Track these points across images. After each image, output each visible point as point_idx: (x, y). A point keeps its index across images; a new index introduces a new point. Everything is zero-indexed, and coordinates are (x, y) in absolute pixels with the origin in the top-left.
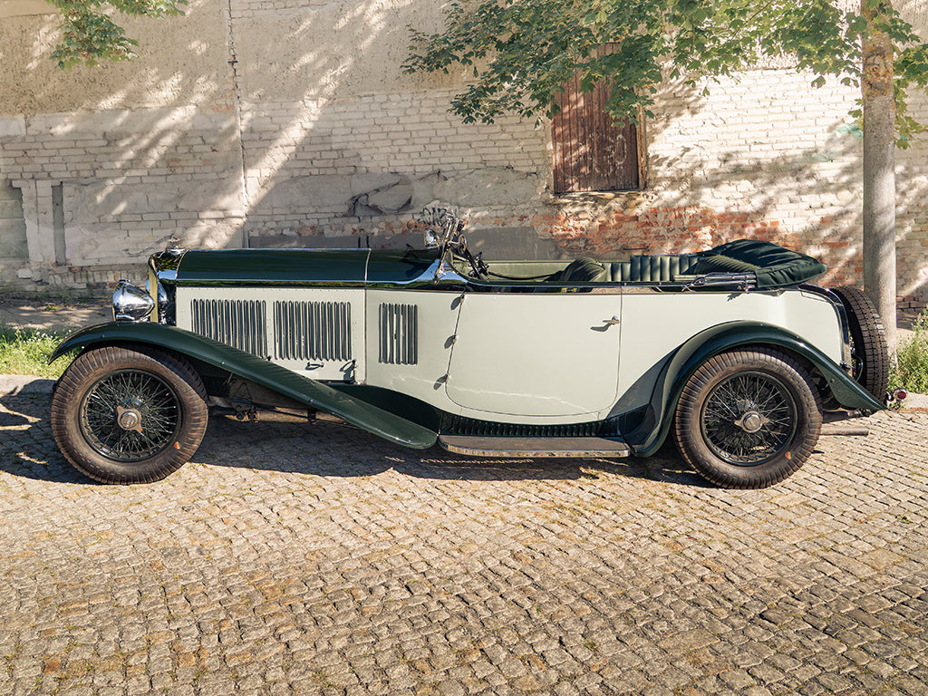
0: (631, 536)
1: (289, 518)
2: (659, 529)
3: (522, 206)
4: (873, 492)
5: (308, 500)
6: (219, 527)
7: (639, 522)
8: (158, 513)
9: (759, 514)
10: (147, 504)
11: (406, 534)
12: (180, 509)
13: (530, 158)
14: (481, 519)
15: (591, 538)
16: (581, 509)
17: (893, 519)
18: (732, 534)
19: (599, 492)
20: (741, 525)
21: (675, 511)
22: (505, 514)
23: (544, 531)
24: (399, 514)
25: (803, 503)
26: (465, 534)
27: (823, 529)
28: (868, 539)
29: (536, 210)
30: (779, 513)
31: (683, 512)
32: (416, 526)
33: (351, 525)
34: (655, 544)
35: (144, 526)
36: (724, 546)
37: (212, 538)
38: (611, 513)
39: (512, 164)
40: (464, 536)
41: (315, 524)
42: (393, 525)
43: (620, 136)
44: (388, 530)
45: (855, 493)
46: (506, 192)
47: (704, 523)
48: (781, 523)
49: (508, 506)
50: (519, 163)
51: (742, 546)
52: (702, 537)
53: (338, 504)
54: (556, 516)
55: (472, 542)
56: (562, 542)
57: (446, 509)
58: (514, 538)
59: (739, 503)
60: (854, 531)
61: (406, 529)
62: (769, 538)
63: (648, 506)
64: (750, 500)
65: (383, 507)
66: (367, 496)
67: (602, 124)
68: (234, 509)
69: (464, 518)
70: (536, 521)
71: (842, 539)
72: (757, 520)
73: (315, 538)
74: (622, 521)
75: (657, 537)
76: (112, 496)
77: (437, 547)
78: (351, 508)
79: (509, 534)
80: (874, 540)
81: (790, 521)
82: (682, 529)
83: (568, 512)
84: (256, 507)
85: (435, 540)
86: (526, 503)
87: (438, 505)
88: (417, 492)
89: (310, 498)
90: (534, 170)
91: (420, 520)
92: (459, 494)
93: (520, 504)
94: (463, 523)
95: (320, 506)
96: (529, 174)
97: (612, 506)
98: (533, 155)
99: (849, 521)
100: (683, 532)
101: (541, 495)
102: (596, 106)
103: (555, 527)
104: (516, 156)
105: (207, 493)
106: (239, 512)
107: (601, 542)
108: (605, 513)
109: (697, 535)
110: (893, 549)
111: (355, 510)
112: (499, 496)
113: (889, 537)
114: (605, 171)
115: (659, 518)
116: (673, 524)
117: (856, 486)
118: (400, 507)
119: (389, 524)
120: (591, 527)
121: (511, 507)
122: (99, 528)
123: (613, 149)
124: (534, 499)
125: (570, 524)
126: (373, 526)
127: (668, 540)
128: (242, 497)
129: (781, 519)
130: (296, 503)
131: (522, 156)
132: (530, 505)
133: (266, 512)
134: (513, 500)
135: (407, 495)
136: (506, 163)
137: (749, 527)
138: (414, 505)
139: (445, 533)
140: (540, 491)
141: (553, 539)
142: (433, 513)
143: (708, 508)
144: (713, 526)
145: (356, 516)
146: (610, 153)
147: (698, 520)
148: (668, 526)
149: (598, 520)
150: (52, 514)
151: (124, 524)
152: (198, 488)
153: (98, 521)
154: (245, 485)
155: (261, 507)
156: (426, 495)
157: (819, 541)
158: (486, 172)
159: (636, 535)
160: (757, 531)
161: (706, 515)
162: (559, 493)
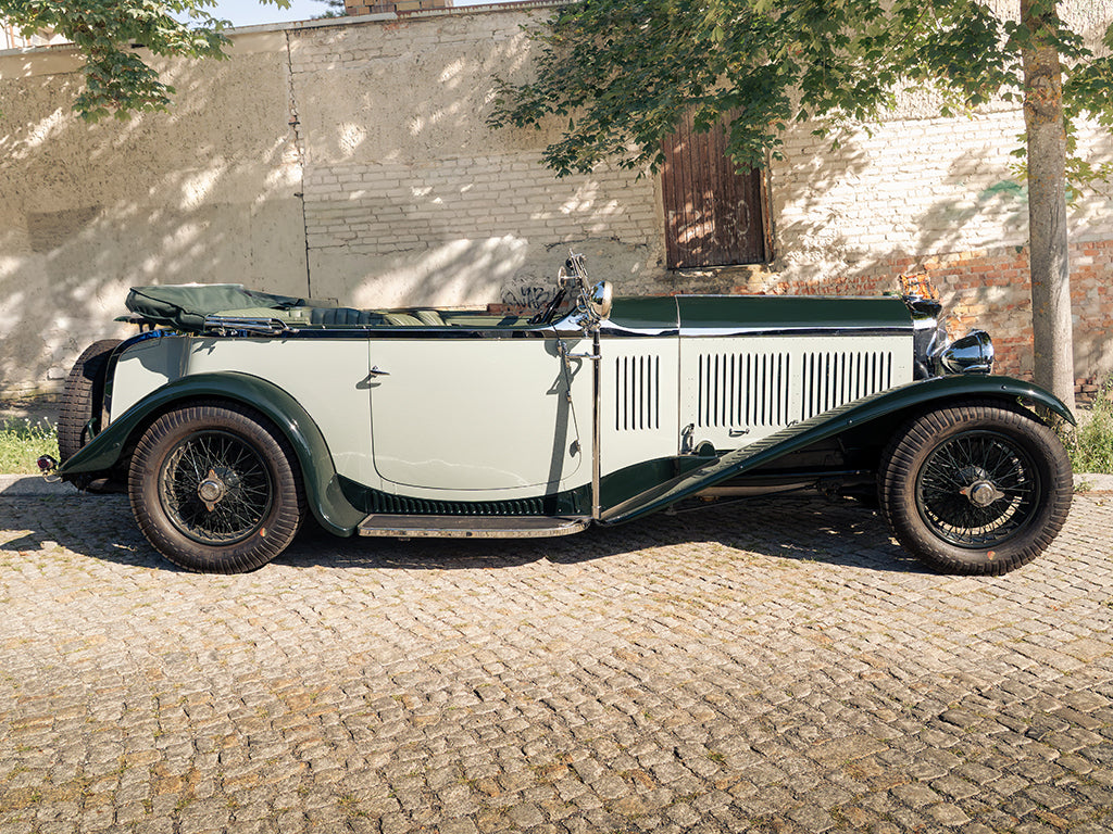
0: (767, 629)
1: (332, 618)
2: (801, 621)
3: (631, 283)
4: (1066, 577)
5: (361, 597)
6: (243, 629)
7: (775, 613)
8: (168, 614)
9: (927, 603)
10: (158, 605)
11: (480, 631)
12: (197, 611)
13: (638, 228)
14: (576, 614)
15: (716, 632)
16: (703, 601)
17: (1095, 606)
18: (895, 625)
19: (724, 582)
20: (905, 616)
21: (820, 601)
22: (607, 608)
23: (655, 626)
24: (473, 610)
25: (981, 590)
26: (555, 630)
27: (1010, 618)
28: (1068, 628)
29: (647, 287)
30: (952, 601)
31: (831, 603)
32: (494, 623)
33: (410, 623)
34: (798, 637)
35: (148, 630)
36: (886, 638)
37: (232, 641)
38: (740, 605)
39: (618, 234)
40: (553, 633)
41: (365, 623)
42: (465, 622)
43: (742, 202)
44: (457, 628)
45: (1044, 578)
46: (611, 267)
47: (858, 613)
48: (955, 613)
49: (610, 599)
50: (626, 233)
51: (907, 639)
52: (857, 629)
53: (398, 601)
54: (670, 608)
55: (563, 639)
56: (678, 637)
57: (533, 604)
58: (618, 634)
59: (900, 591)
60: (1049, 620)
61: (481, 626)
62: (943, 629)
63: (786, 596)
64: (914, 587)
65: (453, 604)
66: (434, 591)
67: (721, 187)
68: (266, 609)
69: (554, 613)
70: (645, 615)
71: (1035, 628)
72: (924, 610)
73: (363, 639)
74: (754, 613)
75: (799, 630)
76: (115, 598)
77: (519, 645)
78: (413, 605)
79: (612, 629)
80: (1075, 629)
81: (966, 610)
82: (830, 621)
83: (686, 605)
84: (293, 606)
85: (517, 638)
86: (633, 596)
87: (522, 600)
88: (498, 587)
89: (363, 595)
90: (643, 240)
91: (499, 616)
92: (550, 588)
93: (626, 597)
94: (553, 619)
95: (374, 604)
96: (638, 246)
97: (742, 597)
98: (641, 224)
99: (1041, 609)
100: (833, 623)
101: (652, 587)
102: (714, 168)
103: (670, 621)
104: (622, 226)
105: (235, 593)
106: (271, 612)
107: (728, 636)
108: (733, 605)
109: (850, 627)
110: (1102, 638)
111: (419, 607)
112: (600, 589)
113: (1095, 625)
114: (726, 242)
115: (801, 609)
116: (819, 615)
117: (1044, 571)
118: (476, 602)
119: (459, 622)
120: (716, 620)
121: (614, 601)
122: (89, 634)
123: (735, 216)
124: (643, 591)
125: (689, 618)
126: (439, 624)
127: (813, 633)
128: (278, 596)
129: (956, 608)
130: (345, 600)
131: (629, 225)
132: (639, 597)
133: (305, 611)
134: (618, 593)
135: (484, 590)
136: (612, 234)
137: (916, 617)
138: (493, 600)
139: (529, 630)
140: (652, 583)
141: (667, 633)
142: (516, 609)
143: (861, 597)
144: (870, 616)
145: (418, 614)
146: (730, 222)
147: (850, 610)
148: (813, 618)
149: (724, 612)
150: (34, 618)
151: (122, 628)
152: (224, 587)
153: (90, 625)
154: (283, 584)
155: (300, 606)
156: (508, 589)
157: (1005, 630)
158: (588, 245)
159: (773, 628)
160: (926, 621)
161: (860, 605)
162: (674, 584)
